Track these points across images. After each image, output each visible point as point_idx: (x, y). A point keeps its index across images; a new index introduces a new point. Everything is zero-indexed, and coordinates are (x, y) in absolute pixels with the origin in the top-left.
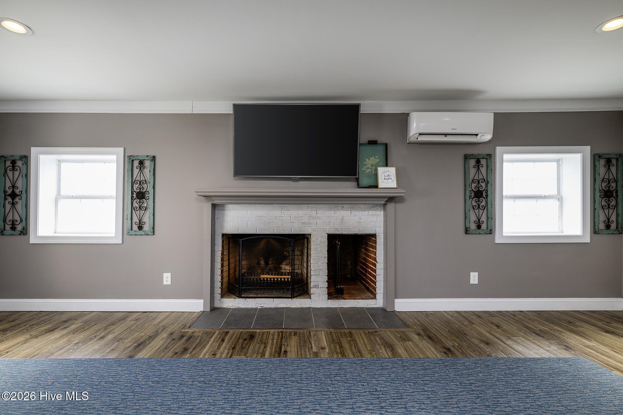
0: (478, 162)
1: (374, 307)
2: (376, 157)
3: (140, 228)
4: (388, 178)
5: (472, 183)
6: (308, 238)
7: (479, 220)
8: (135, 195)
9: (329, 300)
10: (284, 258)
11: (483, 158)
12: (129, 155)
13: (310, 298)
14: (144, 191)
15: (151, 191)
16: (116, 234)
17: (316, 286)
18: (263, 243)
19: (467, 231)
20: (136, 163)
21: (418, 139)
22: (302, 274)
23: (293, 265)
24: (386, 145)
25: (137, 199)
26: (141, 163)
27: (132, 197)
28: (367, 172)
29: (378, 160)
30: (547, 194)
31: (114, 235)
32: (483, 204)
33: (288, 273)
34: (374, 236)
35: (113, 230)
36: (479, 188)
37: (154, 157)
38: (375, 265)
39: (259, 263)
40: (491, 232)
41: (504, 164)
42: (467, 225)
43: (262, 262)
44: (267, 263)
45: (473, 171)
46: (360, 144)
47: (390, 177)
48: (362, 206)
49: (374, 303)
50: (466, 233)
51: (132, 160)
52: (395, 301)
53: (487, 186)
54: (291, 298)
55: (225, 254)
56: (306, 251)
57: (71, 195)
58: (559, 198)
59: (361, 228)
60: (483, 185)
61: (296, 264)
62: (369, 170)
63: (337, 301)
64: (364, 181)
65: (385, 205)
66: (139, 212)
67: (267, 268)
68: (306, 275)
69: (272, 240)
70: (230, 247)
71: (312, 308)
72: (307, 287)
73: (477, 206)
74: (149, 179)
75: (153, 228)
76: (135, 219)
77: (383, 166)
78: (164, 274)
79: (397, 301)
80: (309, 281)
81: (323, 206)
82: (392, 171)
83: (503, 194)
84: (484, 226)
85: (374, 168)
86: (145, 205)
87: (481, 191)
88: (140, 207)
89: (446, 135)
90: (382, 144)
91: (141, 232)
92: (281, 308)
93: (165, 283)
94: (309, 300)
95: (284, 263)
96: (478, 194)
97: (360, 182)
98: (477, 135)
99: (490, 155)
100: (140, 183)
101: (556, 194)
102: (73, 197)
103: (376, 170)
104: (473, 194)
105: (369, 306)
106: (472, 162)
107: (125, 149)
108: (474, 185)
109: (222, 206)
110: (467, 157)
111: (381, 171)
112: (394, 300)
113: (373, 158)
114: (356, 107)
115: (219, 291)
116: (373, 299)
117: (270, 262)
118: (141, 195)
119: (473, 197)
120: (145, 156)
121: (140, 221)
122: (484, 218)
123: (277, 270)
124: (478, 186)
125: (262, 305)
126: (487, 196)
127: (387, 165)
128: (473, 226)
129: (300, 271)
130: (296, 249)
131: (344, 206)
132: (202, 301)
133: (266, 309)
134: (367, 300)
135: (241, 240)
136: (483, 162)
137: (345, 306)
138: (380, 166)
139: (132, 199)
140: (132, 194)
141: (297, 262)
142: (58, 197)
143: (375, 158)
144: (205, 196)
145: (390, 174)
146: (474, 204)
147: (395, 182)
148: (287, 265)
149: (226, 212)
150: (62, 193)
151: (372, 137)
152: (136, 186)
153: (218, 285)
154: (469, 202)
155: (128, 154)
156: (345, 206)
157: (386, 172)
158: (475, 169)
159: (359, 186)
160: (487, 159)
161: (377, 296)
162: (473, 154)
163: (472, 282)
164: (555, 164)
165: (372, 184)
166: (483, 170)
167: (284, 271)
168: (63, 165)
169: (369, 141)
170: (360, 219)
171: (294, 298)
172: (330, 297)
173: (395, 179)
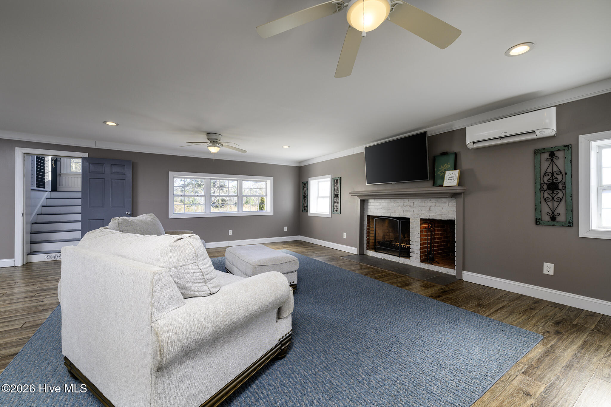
0: (552, 154)
2: (449, 163)
3: (337, 210)
4: (451, 178)
5: (544, 175)
7: (553, 212)
8: (335, 196)
9: (421, 263)
11: (558, 150)
13: (410, 259)
14: (338, 194)
15: (340, 193)
17: (414, 252)
19: (537, 222)
20: (335, 181)
24: (456, 155)
26: (337, 181)
28: (441, 175)
29: (449, 166)
31: (329, 214)
32: (560, 196)
35: (329, 212)
36: (553, 180)
37: (341, 178)
42: (538, 217)
45: (545, 165)
47: (453, 178)
49: (453, 272)
50: (537, 225)
51: (333, 180)
52: (463, 272)
53: (564, 177)
54: (399, 257)
55: (371, 226)
59: (443, 215)
60: (559, 177)
64: (437, 182)
65: (455, 199)
66: (336, 203)
71: (412, 266)
72: (409, 253)
73: (551, 198)
74: (339, 188)
75: (340, 211)
76: (335, 207)
77: (451, 170)
80: (410, 249)
82: (456, 173)
84: (561, 219)
85: (444, 172)
86: (338, 200)
87: (556, 183)
88: (336, 201)
90: (452, 154)
91: (337, 213)
92: (394, 261)
96: (553, 186)
97: (435, 182)
98: (534, 132)
99: (569, 146)
100: (336, 190)
103: (445, 174)
104: (545, 187)
106: (545, 156)
107: (332, 175)
108: (546, 178)
109: (367, 201)
110: (537, 152)
111: (449, 173)
113: (446, 164)
114: (424, 134)
115: (366, 246)
116: (453, 269)
118: (337, 196)
119: (545, 189)
122: (560, 210)
124: (551, 178)
125: (384, 258)
126: (565, 188)
127: (454, 170)
128: (546, 218)
132: (355, 248)
133: (385, 260)
134: (447, 269)
135: (375, 219)
136: (559, 154)
137: (432, 269)
138: (449, 170)
139: (334, 198)
143: (447, 164)
144: (357, 195)
145: (453, 175)
146: (546, 196)
147: (456, 181)
149: (369, 203)
150: (319, 196)
151: (444, 150)
152: (335, 192)
153: (365, 242)
154: (539, 195)
155: (333, 177)
156: (432, 199)
157: (451, 174)
158: (548, 162)
159: (434, 185)
160: (565, 150)
161: (455, 267)
162: (545, 148)
163: (546, 272)
165: (440, 184)
166: (559, 162)
169: (441, 153)
170: (442, 209)
171: (401, 257)
172: (422, 261)
173: (457, 179)
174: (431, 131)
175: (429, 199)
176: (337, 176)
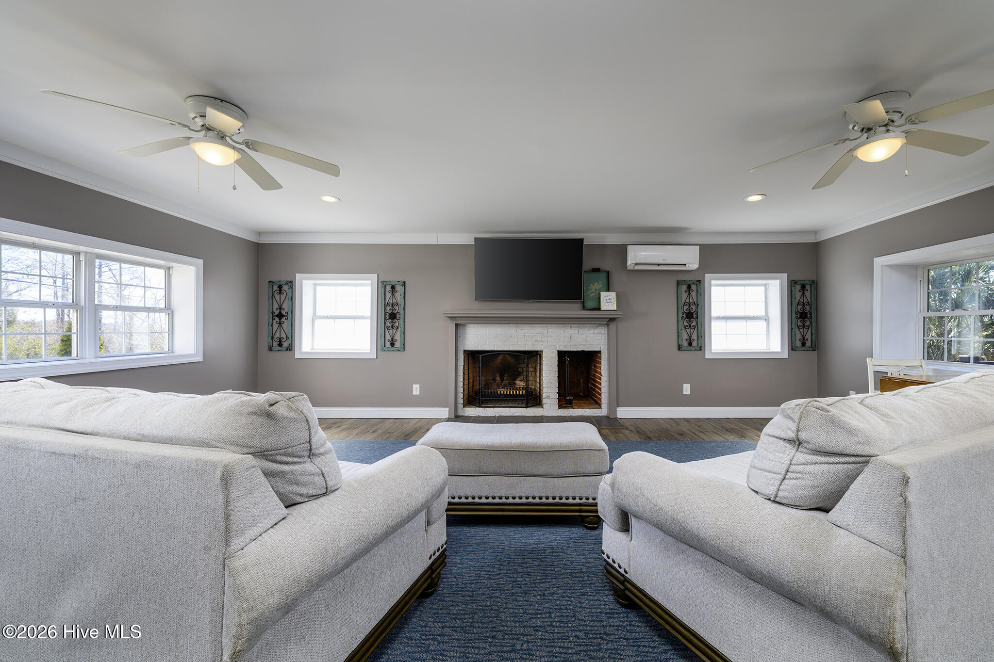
0: (689, 287)
1: (599, 416)
2: (600, 282)
3: (392, 345)
4: (609, 301)
5: (684, 305)
6: (540, 355)
7: (690, 338)
8: (387, 316)
10: (519, 374)
11: (693, 284)
12: (382, 280)
13: (543, 407)
14: (396, 312)
15: (402, 312)
16: (370, 350)
17: (548, 397)
18: (500, 358)
19: (680, 348)
20: (389, 288)
21: (635, 268)
22: (535, 389)
23: (527, 381)
24: (608, 272)
25: (390, 319)
26: (393, 287)
27: (385, 317)
28: (591, 295)
29: (601, 286)
30: (755, 315)
31: (369, 351)
32: (694, 324)
33: (522, 388)
34: (599, 352)
35: (368, 347)
36: (690, 310)
37: (404, 282)
38: (600, 379)
39: (494, 379)
40: (701, 348)
41: (712, 288)
42: (680, 343)
43: (498, 379)
44: (502, 380)
45: (685, 295)
46: (584, 271)
47: (612, 301)
48: (588, 325)
49: (600, 412)
50: (679, 350)
51: (385, 285)
53: (697, 308)
54: (526, 407)
55: (466, 369)
56: (539, 367)
57: (326, 315)
58: (766, 319)
59: (588, 345)
60: (694, 307)
61: (530, 381)
62: (593, 294)
63: (567, 410)
64: (590, 304)
65: (608, 325)
66: (391, 331)
67: (502, 384)
68: (539, 390)
69: (508, 356)
70: (470, 363)
71: (545, 416)
72: (540, 400)
73: (689, 326)
74: (400, 302)
75: (404, 345)
76: (388, 337)
77: (605, 291)
78: (414, 385)
79: (619, 409)
80: (542, 394)
81: (553, 325)
82: (612, 295)
83: (712, 315)
84: (694, 344)
85: (597, 292)
86: (397, 324)
87: (692, 312)
88: (392, 327)
89: (659, 265)
90: (604, 271)
91: (393, 349)
92: (517, 416)
93: (414, 393)
94: (542, 409)
95: (519, 379)
96: (689, 316)
97: (585, 304)
98: (685, 265)
99: (699, 281)
100: (392, 305)
101: (764, 315)
102: (327, 317)
103: (599, 295)
104: (684, 316)
105: (595, 415)
106: (684, 287)
107: (378, 275)
108: (685, 308)
109: (464, 325)
110: (679, 283)
111: (603, 294)
112: (616, 409)
113: (597, 283)
114: (581, 241)
115: (462, 401)
116: (599, 408)
117: (505, 378)
118: (393, 316)
119: (685, 318)
120: (396, 281)
121: (392, 339)
122: (694, 337)
123: (512, 385)
124: (689, 308)
125: (500, 414)
126: (697, 317)
127: (608, 291)
128: (685, 344)
129: (534, 387)
130: (530, 366)
131: (572, 325)
132: (447, 409)
133: (503, 416)
134: (593, 409)
135: (481, 356)
136: (694, 287)
137: (574, 415)
138: (602, 291)
139: (385, 319)
140: (385, 315)
141: (531, 378)
142: (315, 317)
144: (449, 317)
145: (611, 298)
146: (686, 324)
147: (615, 305)
148: (521, 381)
149: (467, 330)
150: (318, 314)
151: (596, 265)
152: (388, 308)
153: (461, 395)
154: (681, 322)
157: (608, 296)
158: (687, 294)
159: (584, 308)
160: (697, 284)
161: (603, 406)
162: (684, 280)
163: (685, 393)
164: (763, 288)
165: (596, 306)
166: (694, 294)
167: (518, 386)
168: (318, 288)
169: (593, 269)
170: (587, 337)
171: (528, 407)
172: (560, 407)
173: (615, 302)
174: (590, 239)
175: (570, 325)
176: (393, 278)
